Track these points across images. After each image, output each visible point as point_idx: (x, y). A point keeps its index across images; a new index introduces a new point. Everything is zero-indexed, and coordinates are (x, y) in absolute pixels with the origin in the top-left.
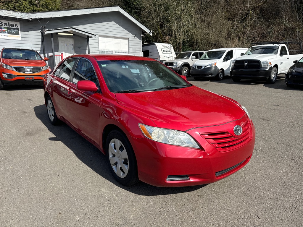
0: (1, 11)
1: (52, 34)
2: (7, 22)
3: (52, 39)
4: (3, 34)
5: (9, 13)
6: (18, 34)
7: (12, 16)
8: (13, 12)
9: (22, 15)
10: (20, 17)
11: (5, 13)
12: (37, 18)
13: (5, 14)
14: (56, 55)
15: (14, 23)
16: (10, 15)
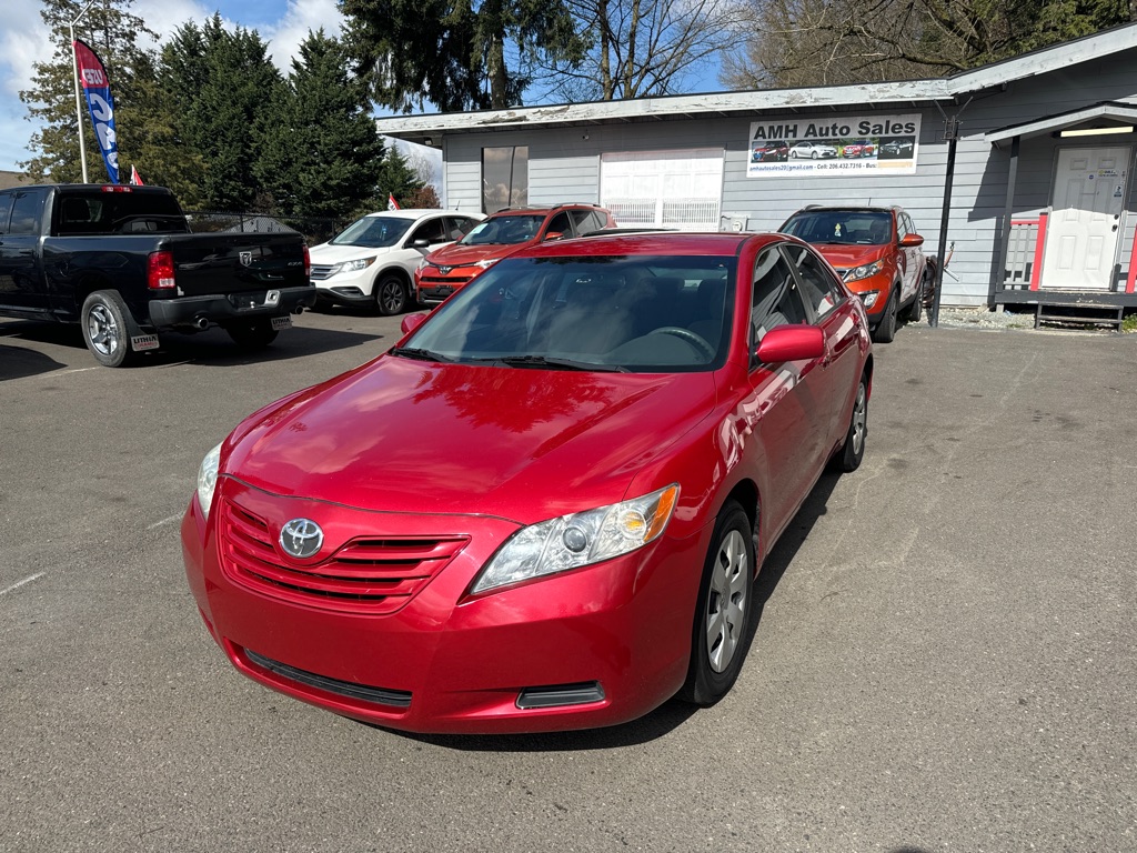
0: (863, 88)
1: (1016, 139)
2: (882, 121)
3: (1014, 161)
4: (863, 162)
5: (883, 91)
6: (908, 154)
7: (892, 97)
8: (898, 84)
9: (923, 87)
10: (918, 96)
11: (872, 94)
12: (976, 87)
13: (871, 97)
14: (1015, 223)
15: (903, 120)
16: (887, 95)
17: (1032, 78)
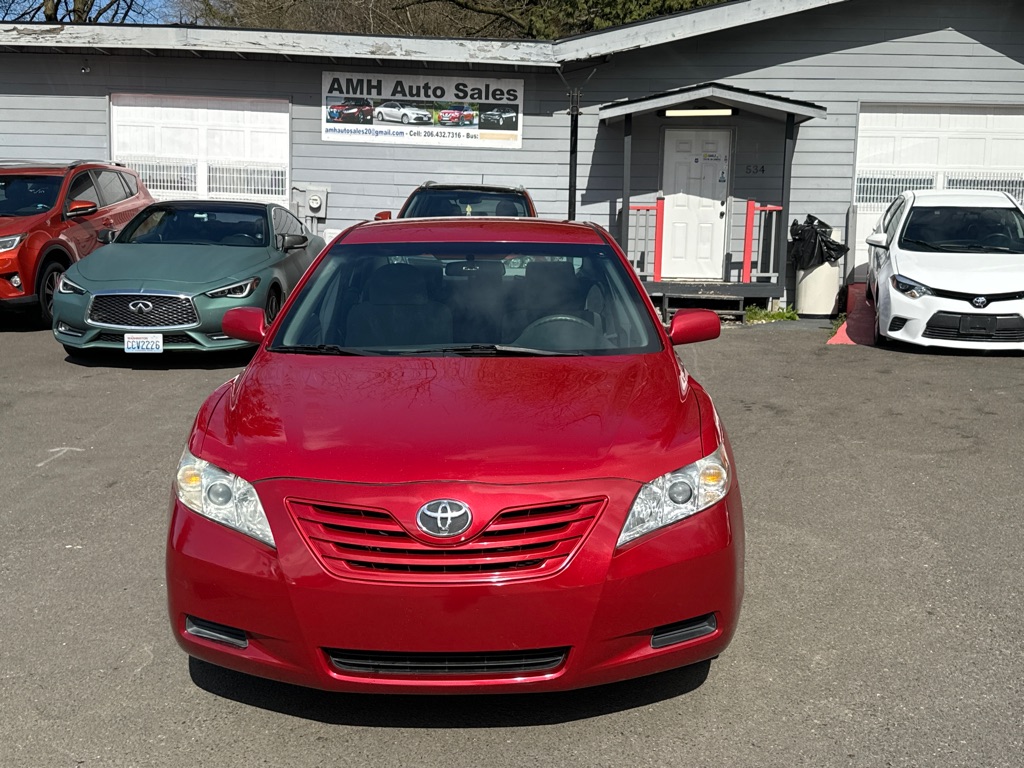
0: (461, 45)
1: (628, 116)
2: (480, 84)
3: (628, 140)
4: (463, 131)
5: (484, 51)
6: (511, 125)
7: (495, 58)
8: (500, 44)
9: (528, 50)
10: (522, 59)
11: (472, 52)
12: (583, 55)
13: (471, 56)
14: (634, 208)
15: (505, 85)
16: (489, 55)
17: (638, 50)
